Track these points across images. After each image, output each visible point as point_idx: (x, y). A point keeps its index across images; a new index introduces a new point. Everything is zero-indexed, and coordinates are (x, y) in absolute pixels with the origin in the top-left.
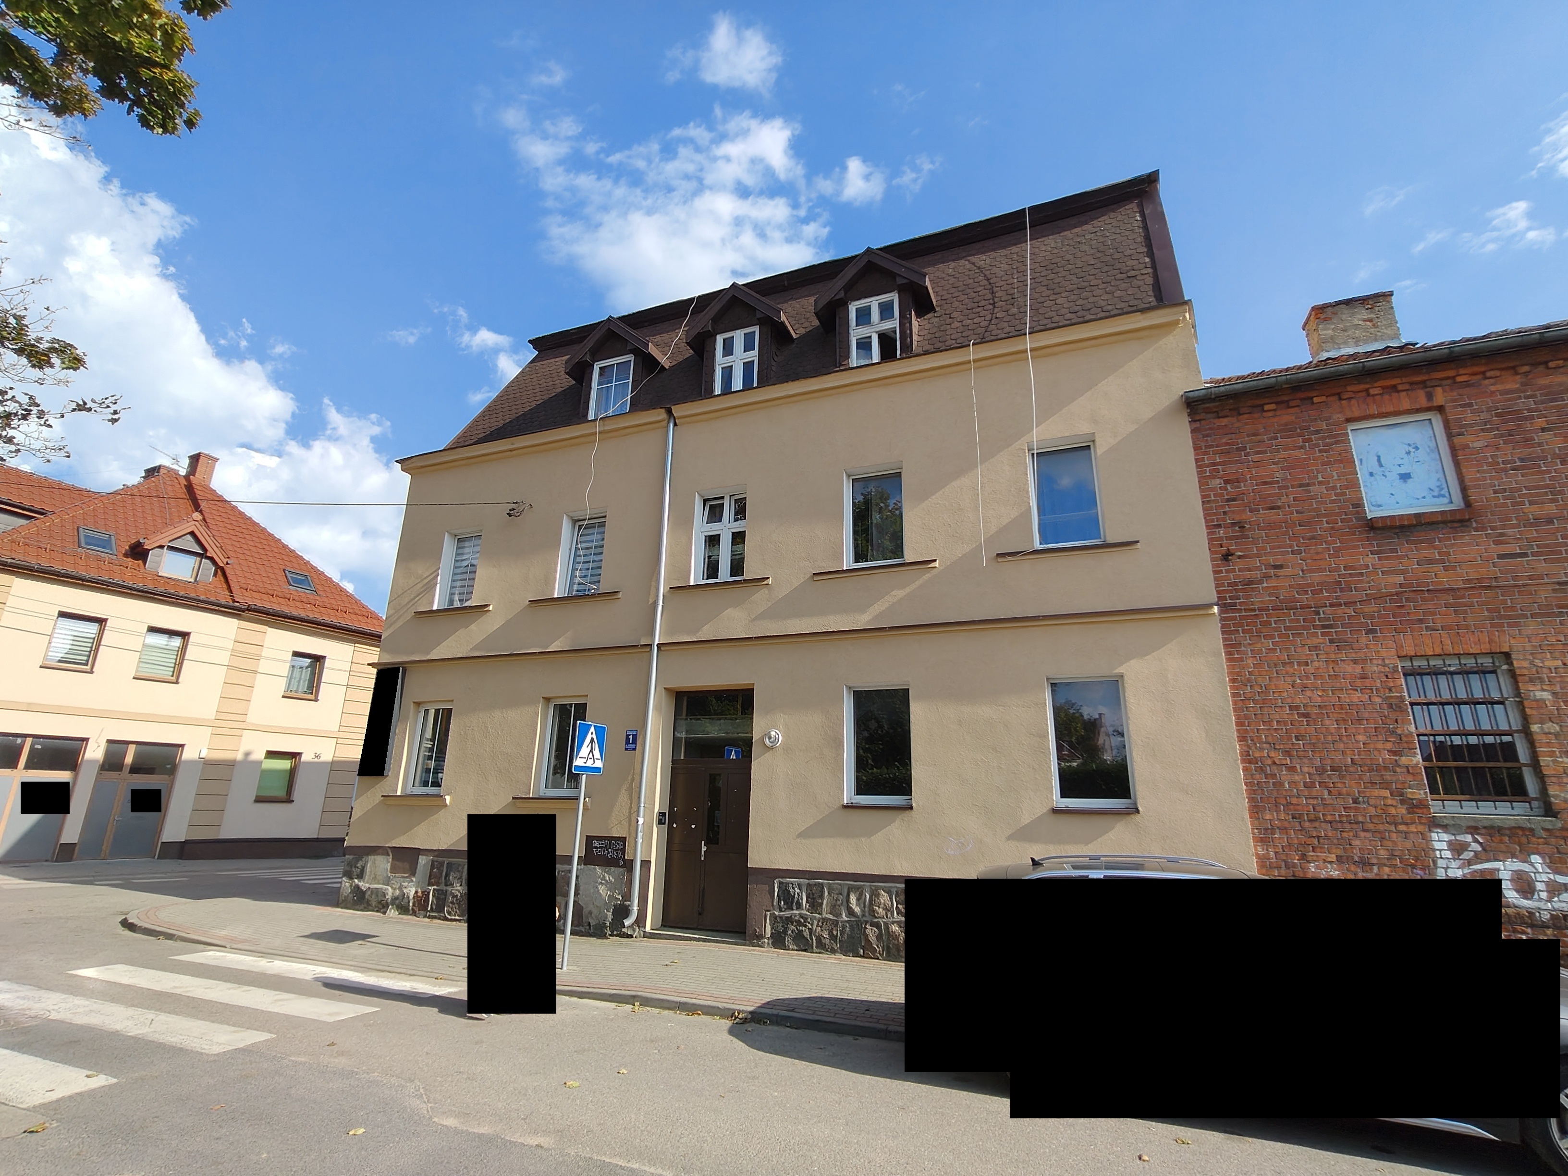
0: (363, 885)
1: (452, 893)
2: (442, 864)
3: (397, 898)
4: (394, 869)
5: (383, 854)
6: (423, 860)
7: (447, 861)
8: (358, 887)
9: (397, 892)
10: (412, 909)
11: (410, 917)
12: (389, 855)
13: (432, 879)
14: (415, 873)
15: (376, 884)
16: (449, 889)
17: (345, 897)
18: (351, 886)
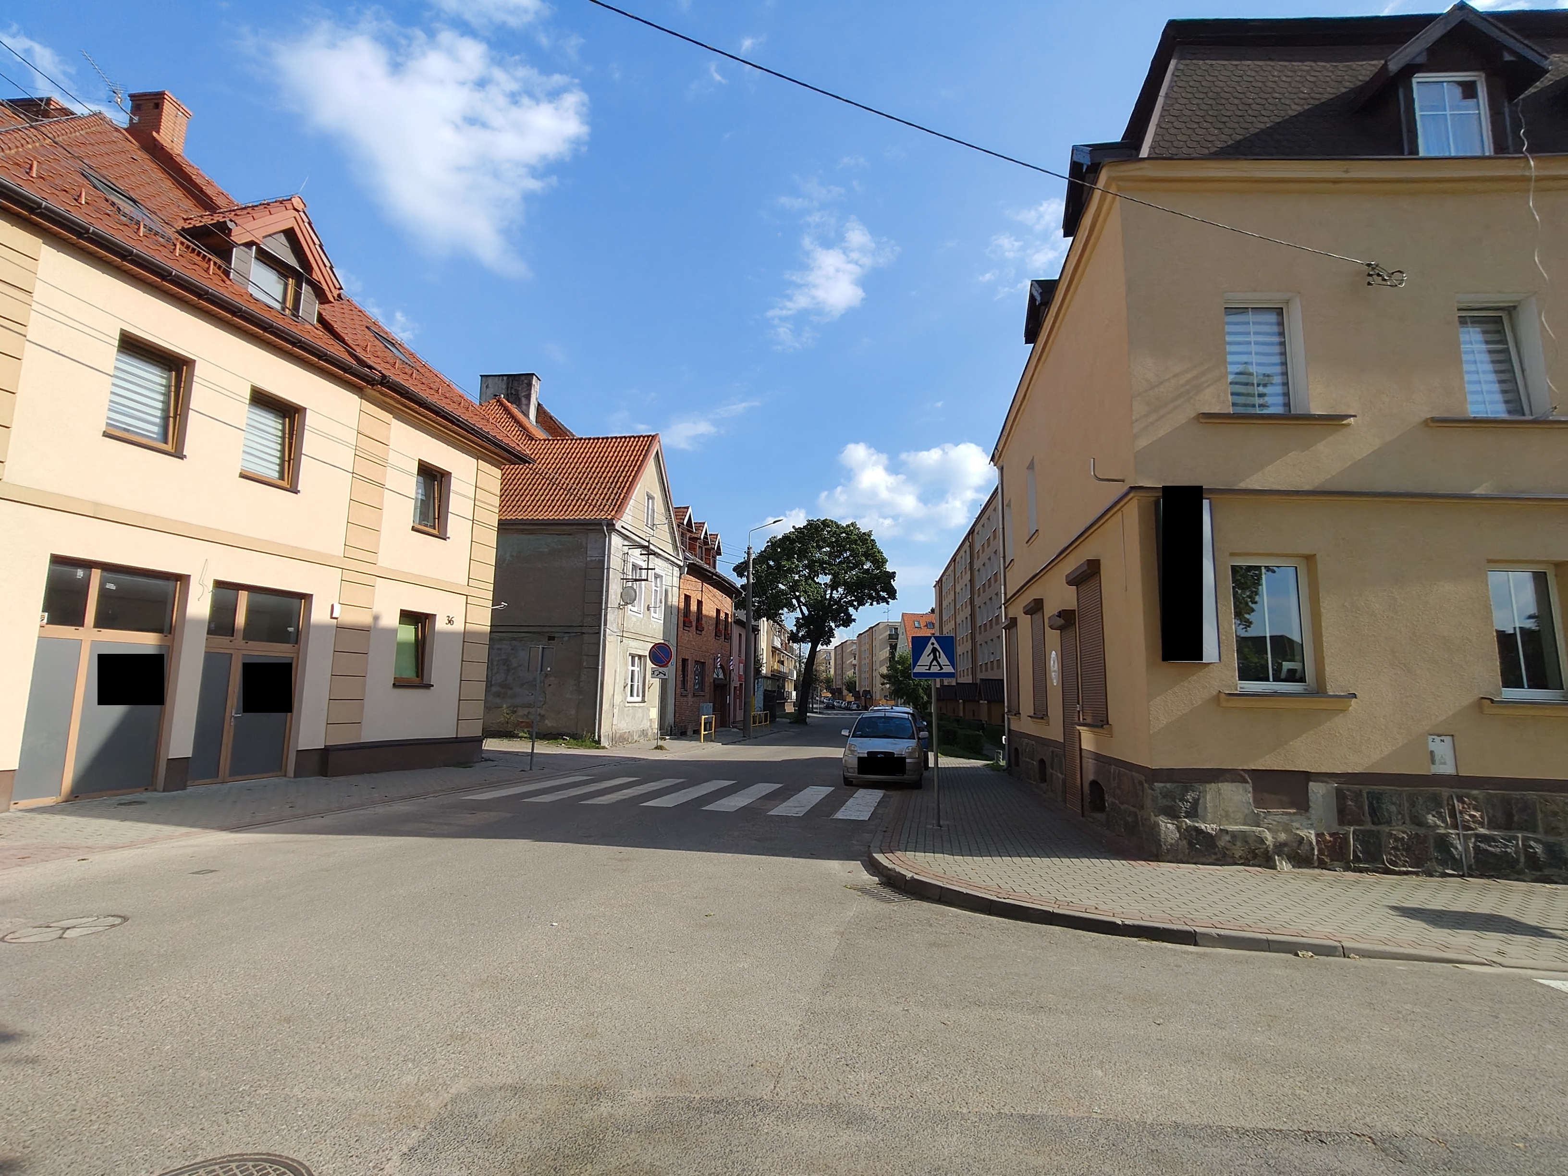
0: (1210, 828)
1: (1390, 835)
2: (1358, 795)
3: (1285, 844)
4: (1259, 802)
5: (1233, 781)
6: (1317, 790)
7: (1365, 789)
8: (1198, 831)
9: (1283, 837)
10: (1318, 858)
11: (1317, 871)
12: (1248, 782)
13: (1343, 815)
14: (1309, 807)
15: (1231, 824)
16: (1386, 829)
17: (1171, 845)
18: (1178, 828)
